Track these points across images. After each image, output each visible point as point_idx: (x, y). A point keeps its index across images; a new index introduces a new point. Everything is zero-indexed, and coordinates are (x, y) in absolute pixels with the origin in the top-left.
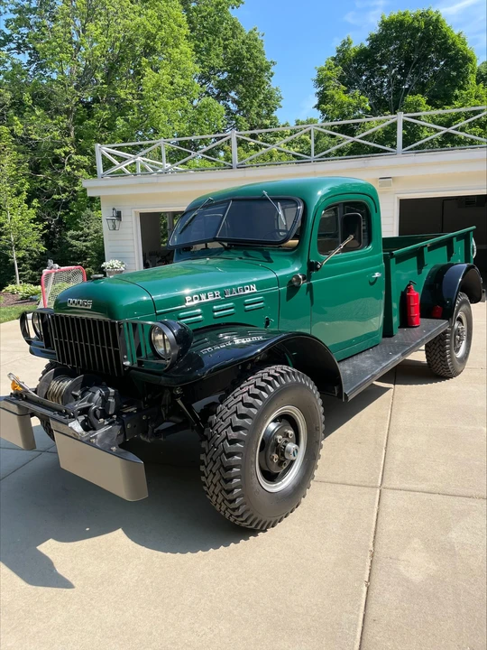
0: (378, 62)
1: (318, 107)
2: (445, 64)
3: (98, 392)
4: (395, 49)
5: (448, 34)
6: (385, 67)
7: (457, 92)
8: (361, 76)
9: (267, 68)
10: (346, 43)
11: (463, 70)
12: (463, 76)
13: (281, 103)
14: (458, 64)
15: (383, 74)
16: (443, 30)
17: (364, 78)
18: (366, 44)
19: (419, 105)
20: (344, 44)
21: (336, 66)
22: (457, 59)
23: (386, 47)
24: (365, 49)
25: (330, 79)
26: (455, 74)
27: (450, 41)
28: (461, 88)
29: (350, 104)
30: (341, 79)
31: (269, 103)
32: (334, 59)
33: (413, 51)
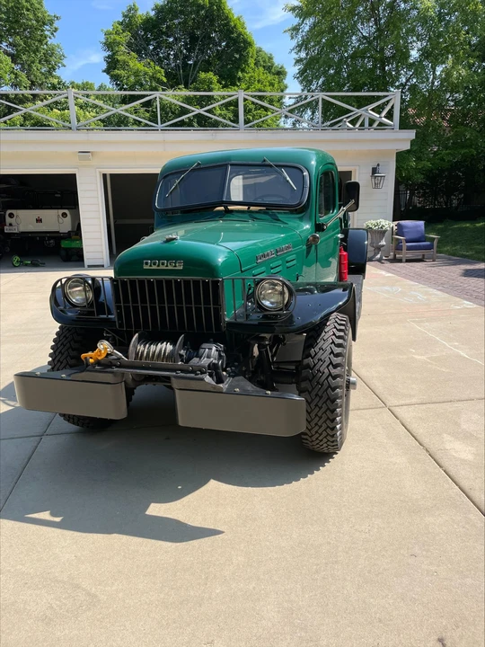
0: (163, 33)
1: (107, 71)
2: (227, 46)
3: (214, 348)
4: (180, 23)
5: (230, 16)
6: (171, 40)
7: (240, 74)
8: (148, 45)
9: (51, 23)
10: (132, 9)
11: (245, 54)
12: (244, 59)
13: (64, 62)
14: (240, 47)
15: (170, 46)
16: (226, 11)
17: (151, 47)
18: (152, 14)
19: (211, 83)
20: (129, 10)
21: (124, 31)
22: (239, 43)
23: (171, 20)
24: (151, 18)
25: (119, 43)
26: (237, 56)
27: (232, 24)
28: (243, 71)
29: (146, 74)
30: (129, 45)
31: (50, 60)
32: (121, 24)
33: (198, 28)
